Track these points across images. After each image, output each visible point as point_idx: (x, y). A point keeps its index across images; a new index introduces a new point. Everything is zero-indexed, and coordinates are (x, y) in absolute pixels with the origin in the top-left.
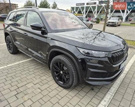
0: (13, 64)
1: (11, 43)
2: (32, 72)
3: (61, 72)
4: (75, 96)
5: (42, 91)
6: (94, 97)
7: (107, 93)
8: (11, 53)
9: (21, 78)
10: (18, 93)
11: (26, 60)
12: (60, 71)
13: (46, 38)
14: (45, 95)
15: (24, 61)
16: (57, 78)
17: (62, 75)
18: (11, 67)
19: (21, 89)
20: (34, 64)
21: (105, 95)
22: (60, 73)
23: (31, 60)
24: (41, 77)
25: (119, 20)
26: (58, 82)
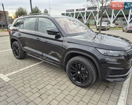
0: (24, 69)
1: (18, 49)
2: (46, 75)
3: (79, 72)
4: (95, 93)
5: (62, 91)
6: (112, 93)
7: (121, 89)
8: (17, 58)
9: (37, 81)
10: (41, 95)
11: (36, 64)
12: (77, 72)
13: (62, 41)
14: (67, 95)
15: (34, 65)
16: (74, 78)
17: (80, 75)
18: (24, 72)
19: (42, 91)
20: (44, 67)
21: (121, 91)
22: (78, 74)
23: (40, 64)
24: (56, 79)
25: (108, 24)
26: (75, 82)
